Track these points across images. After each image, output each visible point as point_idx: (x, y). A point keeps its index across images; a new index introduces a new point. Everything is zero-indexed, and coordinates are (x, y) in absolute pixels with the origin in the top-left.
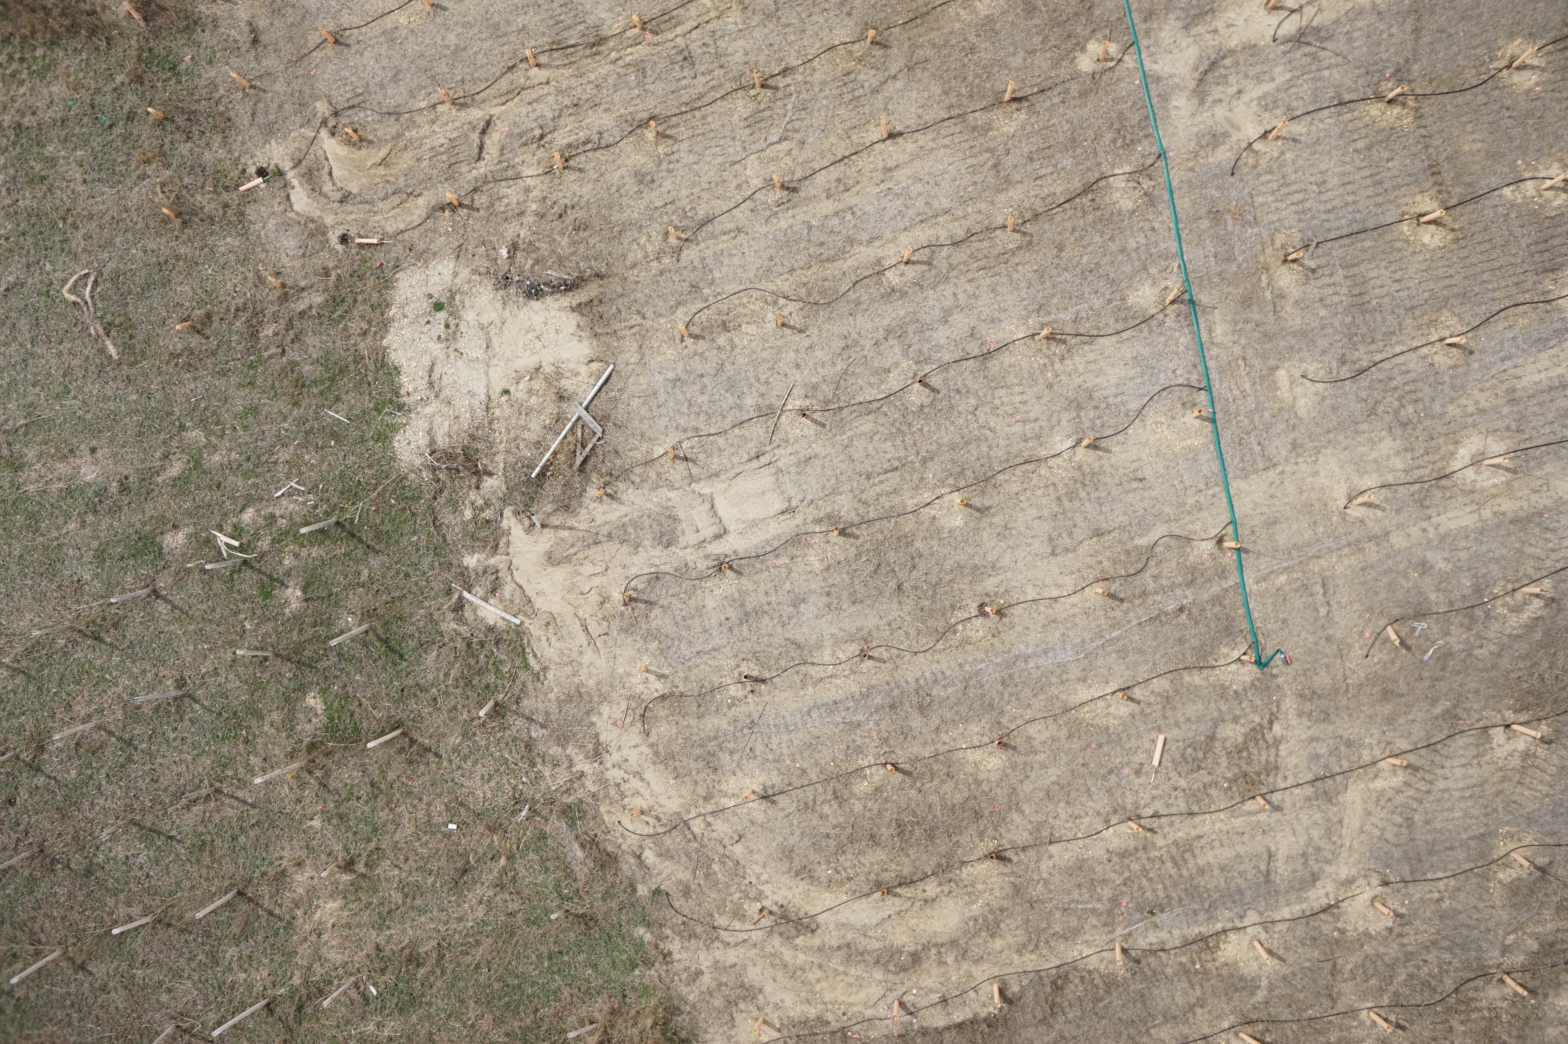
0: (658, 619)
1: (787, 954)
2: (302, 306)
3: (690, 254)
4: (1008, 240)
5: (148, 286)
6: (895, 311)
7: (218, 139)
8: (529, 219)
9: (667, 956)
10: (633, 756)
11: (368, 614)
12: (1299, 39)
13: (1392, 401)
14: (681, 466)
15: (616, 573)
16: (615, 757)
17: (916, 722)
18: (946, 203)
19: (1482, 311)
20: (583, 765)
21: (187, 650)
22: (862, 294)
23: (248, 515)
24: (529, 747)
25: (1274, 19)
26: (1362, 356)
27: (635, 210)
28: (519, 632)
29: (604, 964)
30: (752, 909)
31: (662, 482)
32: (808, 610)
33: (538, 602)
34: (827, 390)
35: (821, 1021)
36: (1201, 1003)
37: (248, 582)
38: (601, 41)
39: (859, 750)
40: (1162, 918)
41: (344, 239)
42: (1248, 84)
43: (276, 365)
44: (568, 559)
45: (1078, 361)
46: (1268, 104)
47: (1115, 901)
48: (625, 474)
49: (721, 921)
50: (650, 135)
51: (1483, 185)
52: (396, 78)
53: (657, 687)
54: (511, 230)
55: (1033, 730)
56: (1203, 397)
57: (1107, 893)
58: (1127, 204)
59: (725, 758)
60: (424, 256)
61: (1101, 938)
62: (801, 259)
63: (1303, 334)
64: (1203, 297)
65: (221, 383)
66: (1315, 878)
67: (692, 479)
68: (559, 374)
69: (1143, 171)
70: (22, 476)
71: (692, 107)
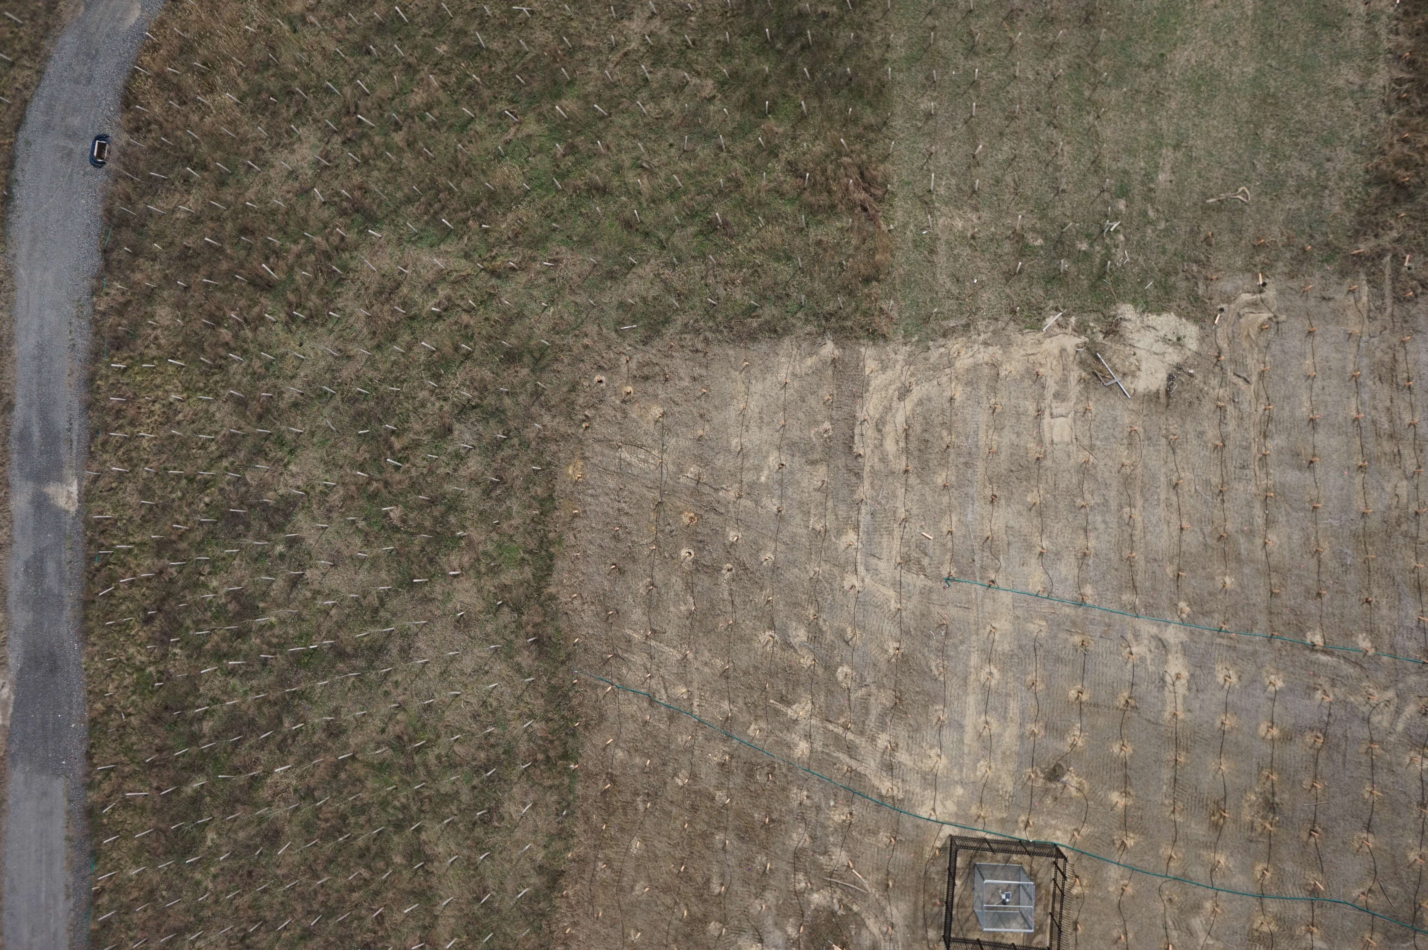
0: (1027, 382)
1: (893, 387)
2: (1200, 284)
3: (1163, 441)
4: (1126, 553)
5: (1233, 223)
6: (1113, 505)
7: (1286, 270)
8: (1202, 385)
9: (906, 344)
10: (980, 356)
11: (1066, 273)
12: (1162, 680)
13: (1022, 655)
14: (1082, 410)
15: (1050, 372)
16: (982, 349)
17: (962, 460)
18: (1148, 537)
19: (1041, 699)
20: (983, 336)
21: (1076, 197)
22: (1125, 497)
23: (1121, 237)
24: (996, 319)
25: (1173, 674)
26: (1040, 653)
27: (1189, 426)
28: (1040, 330)
29: (909, 321)
30: (912, 380)
31: (1078, 401)
32: (1014, 437)
33: (1048, 340)
34: (1093, 472)
35: (867, 391)
36: (837, 519)
37: (1094, 230)
38: (1265, 437)
39: (958, 437)
40: (869, 517)
41: (1222, 310)
42: (1152, 656)
43: (1180, 267)
44: (1061, 356)
45: (1072, 560)
46: (1143, 659)
47: (879, 503)
48: (1086, 388)
49: (912, 368)
50: (1219, 443)
51: (1084, 719)
52: (1283, 351)
53: (1003, 374)
54: (1200, 377)
55: (947, 498)
56: (1045, 595)
57: (883, 502)
58: (1124, 597)
59: (969, 389)
60: (1202, 340)
61: (868, 495)
62: (1146, 481)
63: (1055, 637)
64: (1081, 610)
65: (1180, 242)
66: (867, 570)
67: (1076, 412)
68: (1134, 376)
69: (1134, 608)
70: (1170, 148)
71: (1223, 462)
